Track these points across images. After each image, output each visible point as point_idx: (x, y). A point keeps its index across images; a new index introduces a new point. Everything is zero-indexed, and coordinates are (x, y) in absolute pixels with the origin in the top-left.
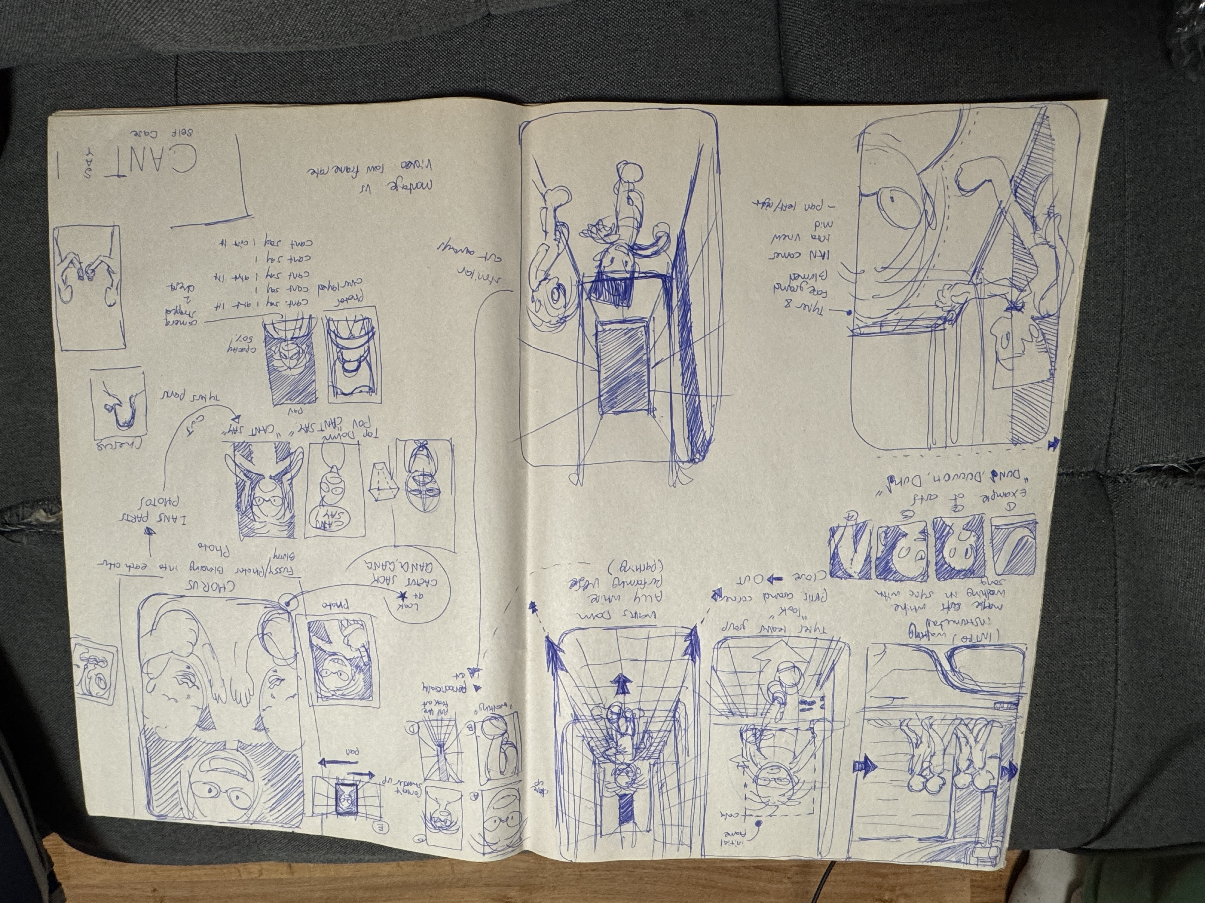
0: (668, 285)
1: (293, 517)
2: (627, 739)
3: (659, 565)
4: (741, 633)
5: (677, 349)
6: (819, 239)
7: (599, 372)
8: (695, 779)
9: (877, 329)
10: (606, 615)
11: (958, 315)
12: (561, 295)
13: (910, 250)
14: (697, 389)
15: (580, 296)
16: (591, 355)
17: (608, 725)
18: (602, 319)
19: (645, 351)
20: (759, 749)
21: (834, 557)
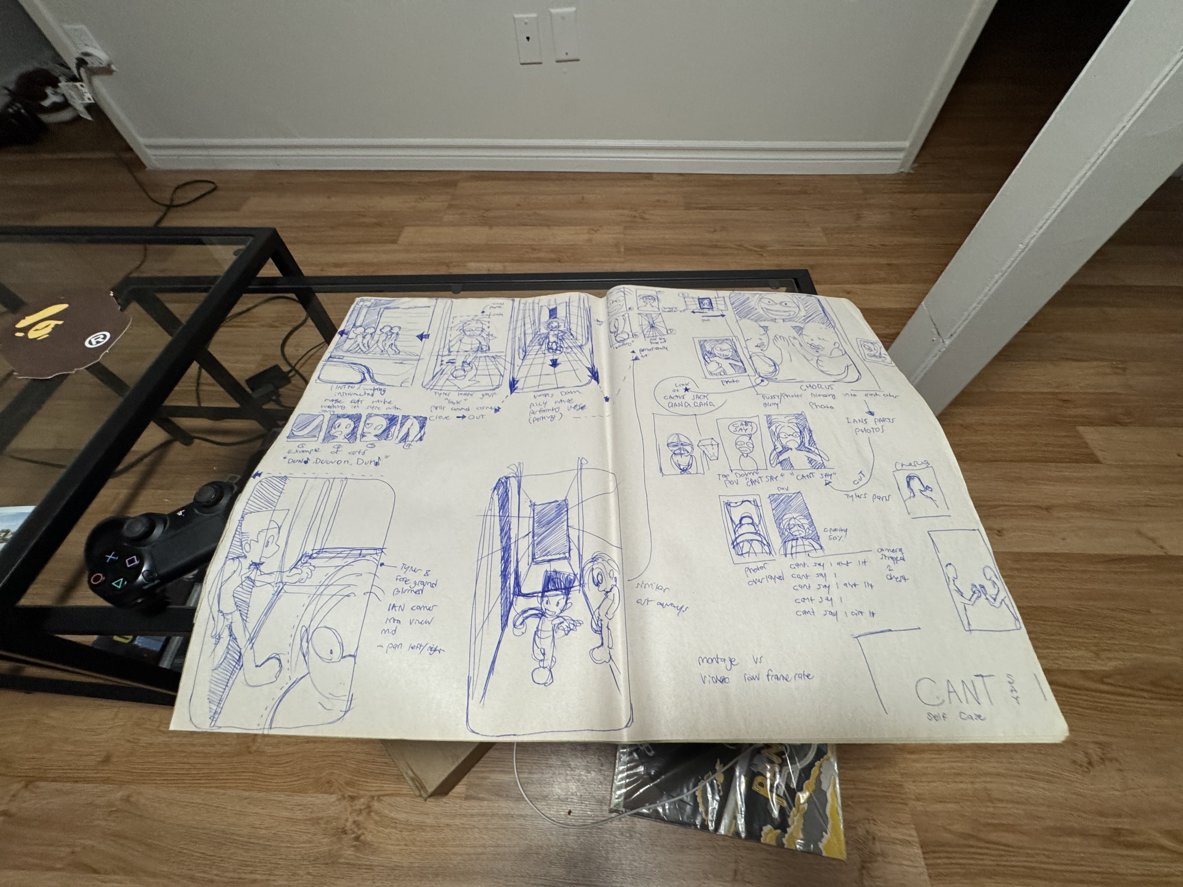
0: (517, 589)
1: (770, 426)
2: (551, 340)
3: (531, 421)
4: (484, 393)
5: (513, 546)
6: (394, 620)
7: (568, 526)
8: (516, 328)
9: (364, 552)
10: (564, 393)
11: (300, 560)
12: (595, 577)
13: (326, 609)
14: (500, 520)
15: (582, 576)
16: (573, 534)
17: (562, 345)
18: (566, 561)
19: (536, 542)
20: (480, 343)
21: (422, 427)
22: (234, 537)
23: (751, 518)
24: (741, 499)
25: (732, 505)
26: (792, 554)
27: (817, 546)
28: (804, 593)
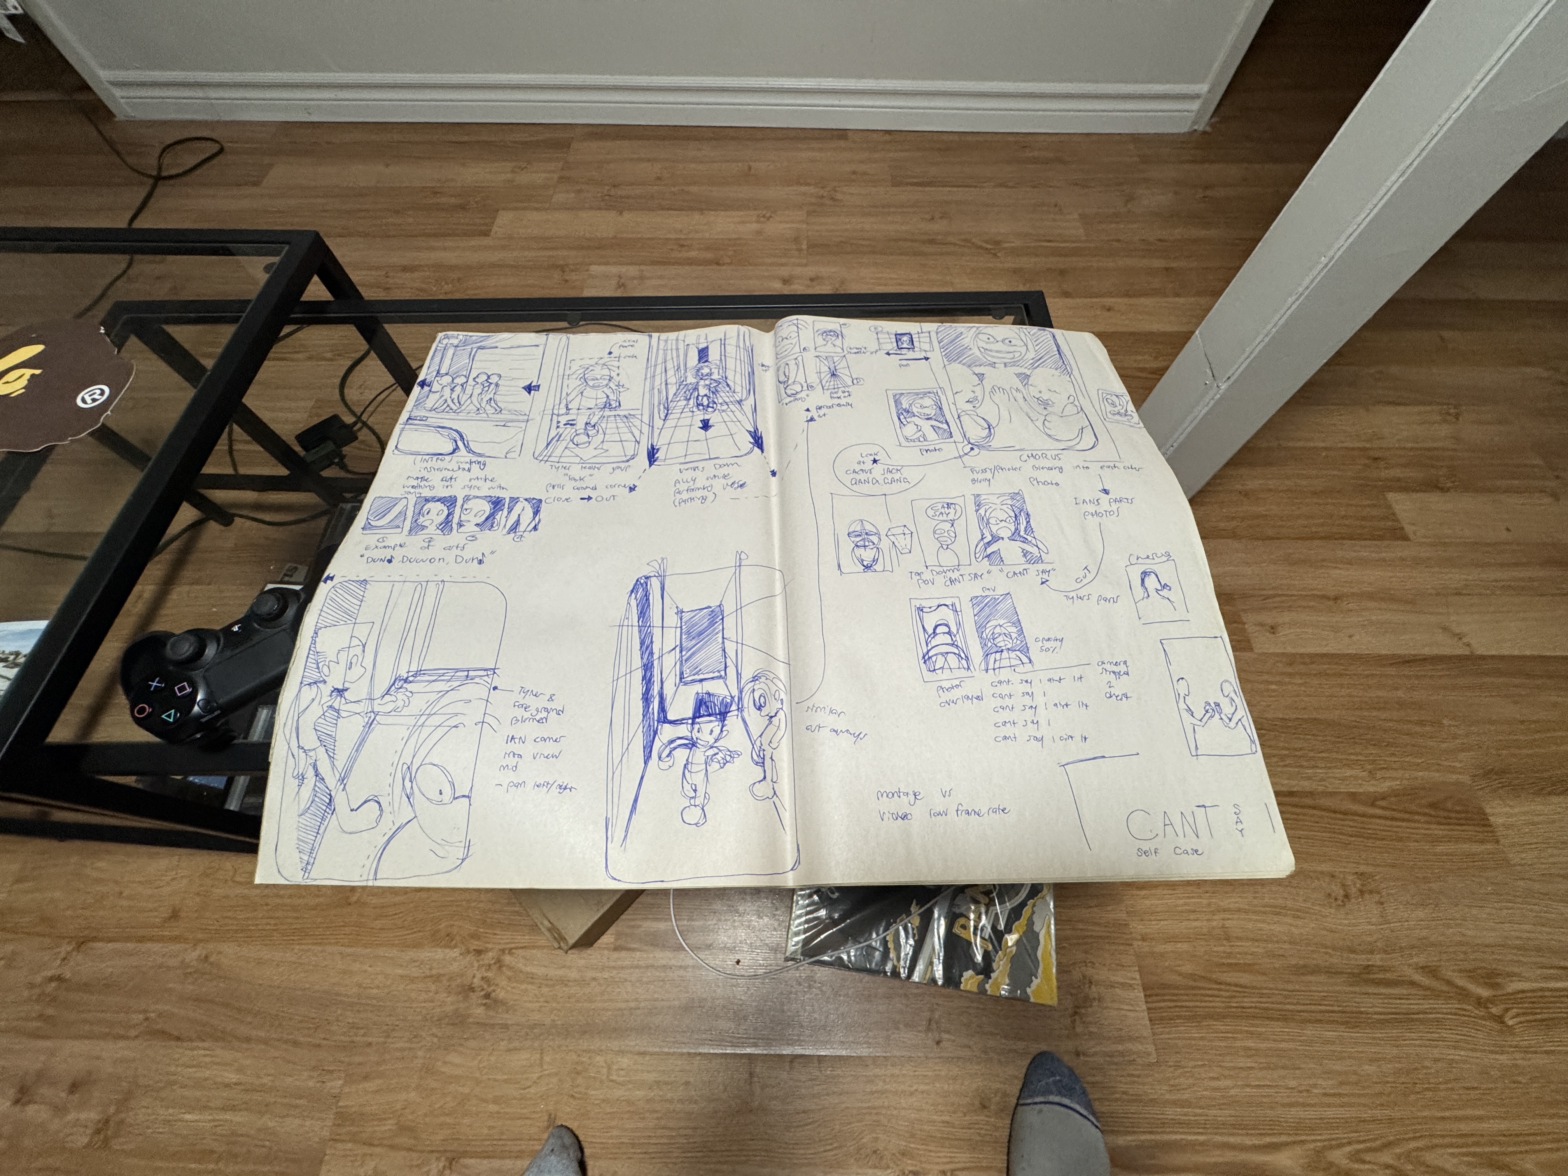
0: (662, 715)
1: (977, 511)
2: (702, 394)
3: (676, 503)
4: (615, 465)
5: (656, 663)
6: (514, 754)
7: (723, 638)
8: (654, 376)
9: (471, 673)
10: (717, 466)
12: (757, 699)
13: (430, 743)
14: (640, 632)
15: (740, 699)
16: (730, 648)
17: (716, 400)
18: (721, 681)
19: (684, 658)
20: (608, 397)
21: (536, 512)
22: (308, 657)
23: (947, 625)
24: (936, 603)
25: (924, 610)
26: (994, 669)
27: (1025, 660)
28: (1006, 715)
